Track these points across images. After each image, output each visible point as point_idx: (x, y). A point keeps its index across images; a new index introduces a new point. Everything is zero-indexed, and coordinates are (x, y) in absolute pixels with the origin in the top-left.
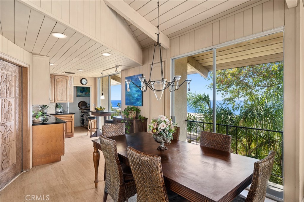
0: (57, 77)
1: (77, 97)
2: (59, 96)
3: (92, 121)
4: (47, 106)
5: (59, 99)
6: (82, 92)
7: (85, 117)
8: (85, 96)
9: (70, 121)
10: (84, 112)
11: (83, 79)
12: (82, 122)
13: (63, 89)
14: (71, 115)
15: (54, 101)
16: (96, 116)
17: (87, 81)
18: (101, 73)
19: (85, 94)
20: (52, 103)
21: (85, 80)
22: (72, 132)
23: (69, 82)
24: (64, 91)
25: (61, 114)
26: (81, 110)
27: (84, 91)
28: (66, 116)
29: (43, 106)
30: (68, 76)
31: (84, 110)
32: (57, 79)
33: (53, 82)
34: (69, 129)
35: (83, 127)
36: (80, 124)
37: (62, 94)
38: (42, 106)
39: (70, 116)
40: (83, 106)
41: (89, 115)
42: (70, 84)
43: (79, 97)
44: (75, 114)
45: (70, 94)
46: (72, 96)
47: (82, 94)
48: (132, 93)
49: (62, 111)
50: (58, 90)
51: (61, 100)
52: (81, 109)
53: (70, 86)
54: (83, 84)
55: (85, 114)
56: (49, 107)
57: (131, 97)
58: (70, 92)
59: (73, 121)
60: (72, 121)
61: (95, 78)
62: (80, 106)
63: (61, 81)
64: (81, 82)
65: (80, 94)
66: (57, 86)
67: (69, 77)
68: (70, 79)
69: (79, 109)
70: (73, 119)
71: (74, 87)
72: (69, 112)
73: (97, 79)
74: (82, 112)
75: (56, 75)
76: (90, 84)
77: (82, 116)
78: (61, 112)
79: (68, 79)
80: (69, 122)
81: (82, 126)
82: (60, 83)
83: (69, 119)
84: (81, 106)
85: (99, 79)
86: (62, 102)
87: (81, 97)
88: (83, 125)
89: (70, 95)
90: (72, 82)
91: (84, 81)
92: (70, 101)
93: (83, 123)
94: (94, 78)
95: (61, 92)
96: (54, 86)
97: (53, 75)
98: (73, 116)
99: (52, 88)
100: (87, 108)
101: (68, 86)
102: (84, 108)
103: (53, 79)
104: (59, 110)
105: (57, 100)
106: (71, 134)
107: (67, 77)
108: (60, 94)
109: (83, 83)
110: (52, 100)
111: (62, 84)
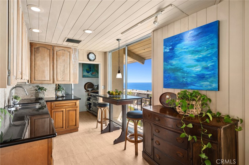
0: (56, 49)
1: (83, 77)
2: (59, 74)
3: (102, 109)
4: (44, 89)
5: (59, 79)
6: (88, 73)
7: (92, 101)
8: (92, 76)
9: (74, 110)
10: (91, 95)
11: (90, 53)
12: (88, 106)
13: (64, 66)
14: (75, 101)
15: (52, 82)
16: (109, 104)
17: (95, 56)
18: (118, 40)
19: (92, 74)
20: (50, 84)
21: (93, 55)
22: (76, 125)
23: (72, 56)
24: (66, 68)
25: (62, 100)
26: (87, 93)
27: (91, 71)
28: (69, 103)
29: (39, 89)
30: (72, 47)
31: (91, 92)
32: (57, 52)
33: (52, 55)
34: (72, 120)
35: (90, 112)
36: (87, 108)
37: (64, 72)
38: (37, 88)
39: (74, 103)
40: (89, 88)
41: (97, 100)
42: (74, 59)
43: (86, 77)
44: (80, 99)
45: (74, 72)
46: (77, 74)
47: (88, 74)
48: (184, 66)
49: (64, 95)
50: (58, 67)
51: (62, 80)
52: (88, 91)
53: (75, 62)
54: (90, 60)
55: (92, 98)
56: (47, 90)
57: (179, 74)
58: (74, 69)
59: (78, 109)
60: (76, 110)
61: (105, 53)
62: (86, 88)
63: (62, 54)
64: (88, 58)
65: (86, 74)
66: (57, 61)
67: (72, 50)
68: (75, 53)
69: (86, 92)
70: (77, 107)
71: (79, 63)
72: (74, 96)
73: (108, 53)
74: (88, 95)
75: (55, 46)
76: (99, 61)
77: (89, 100)
78: (62, 97)
79: (71, 52)
80: (72, 111)
81: (88, 111)
82: (62, 56)
83: (73, 107)
84: (88, 88)
85: (110, 53)
86: (63, 83)
87: (87, 77)
88: (90, 110)
89: (74, 74)
90: (77, 56)
91: (91, 56)
92: (74, 81)
93: (90, 107)
94: (103, 53)
95: (62, 69)
96: (53, 61)
97: (51, 45)
98: (78, 102)
99: (50, 64)
100: (94, 90)
101: (71, 62)
102: (91, 90)
103: (52, 51)
104: (60, 94)
105: (57, 80)
106: (75, 127)
107: (70, 49)
108: (62, 73)
109: (90, 58)
110: (50, 81)
111: (63, 58)
